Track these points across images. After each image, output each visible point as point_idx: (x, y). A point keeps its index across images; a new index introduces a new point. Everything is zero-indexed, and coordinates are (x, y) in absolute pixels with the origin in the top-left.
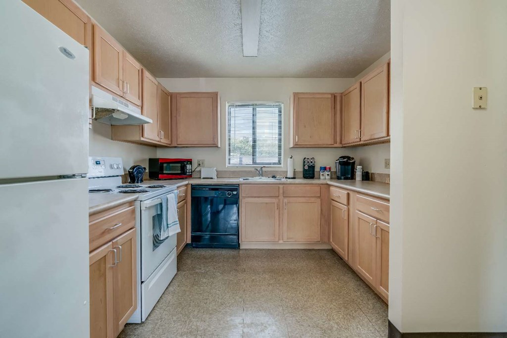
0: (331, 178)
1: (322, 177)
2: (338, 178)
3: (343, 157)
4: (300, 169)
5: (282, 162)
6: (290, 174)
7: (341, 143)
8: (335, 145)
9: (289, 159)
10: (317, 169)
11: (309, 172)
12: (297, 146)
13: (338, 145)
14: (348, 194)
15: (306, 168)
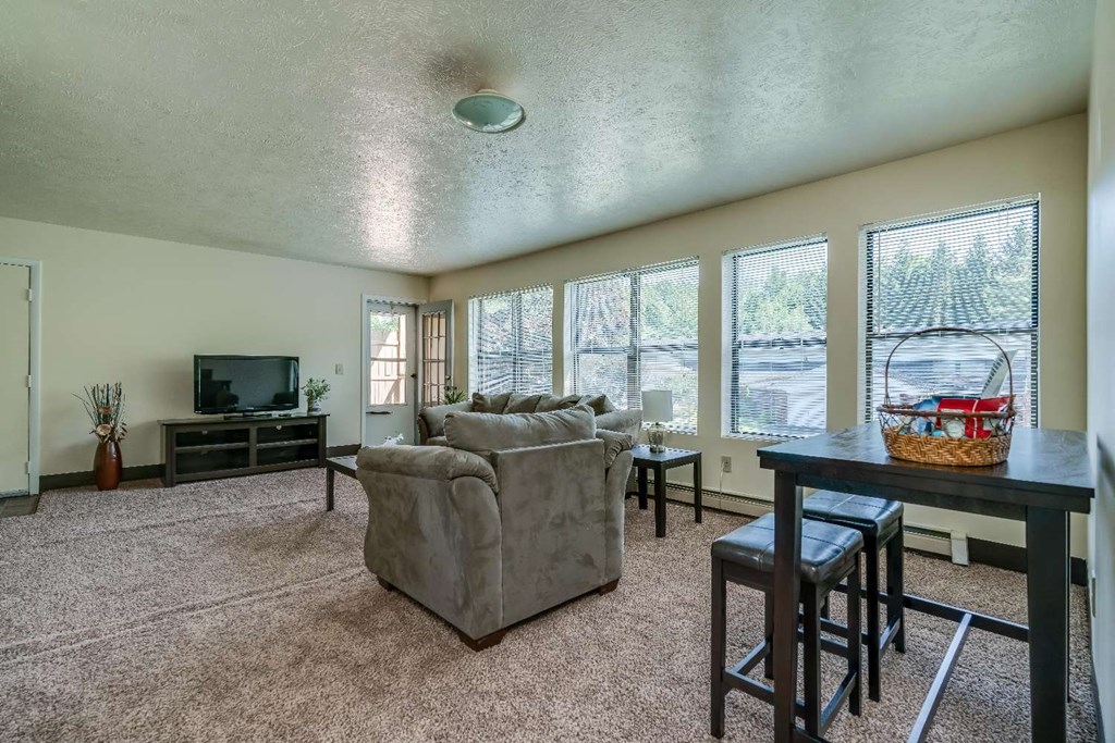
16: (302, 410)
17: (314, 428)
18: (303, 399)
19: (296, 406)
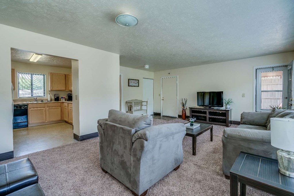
0: (65, 100)
1: (62, 100)
2: (68, 100)
3: (69, 94)
4: (53, 98)
5: (46, 95)
6: (49, 100)
7: (68, 89)
8: (66, 90)
9: (48, 95)
10: (60, 98)
11: (57, 99)
12: (52, 90)
13: (67, 90)
14: (68, 104)
15: (56, 97)
16: (223, 108)
17: (225, 114)
18: (224, 105)
19: (223, 106)
